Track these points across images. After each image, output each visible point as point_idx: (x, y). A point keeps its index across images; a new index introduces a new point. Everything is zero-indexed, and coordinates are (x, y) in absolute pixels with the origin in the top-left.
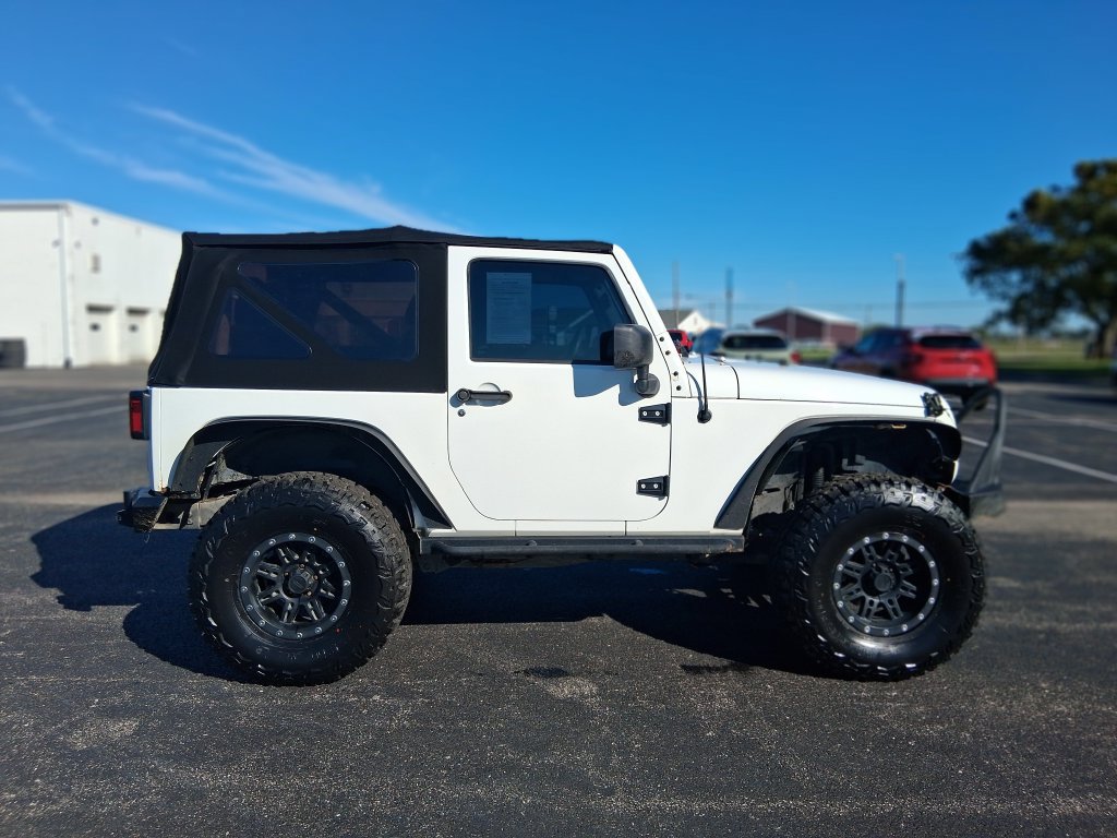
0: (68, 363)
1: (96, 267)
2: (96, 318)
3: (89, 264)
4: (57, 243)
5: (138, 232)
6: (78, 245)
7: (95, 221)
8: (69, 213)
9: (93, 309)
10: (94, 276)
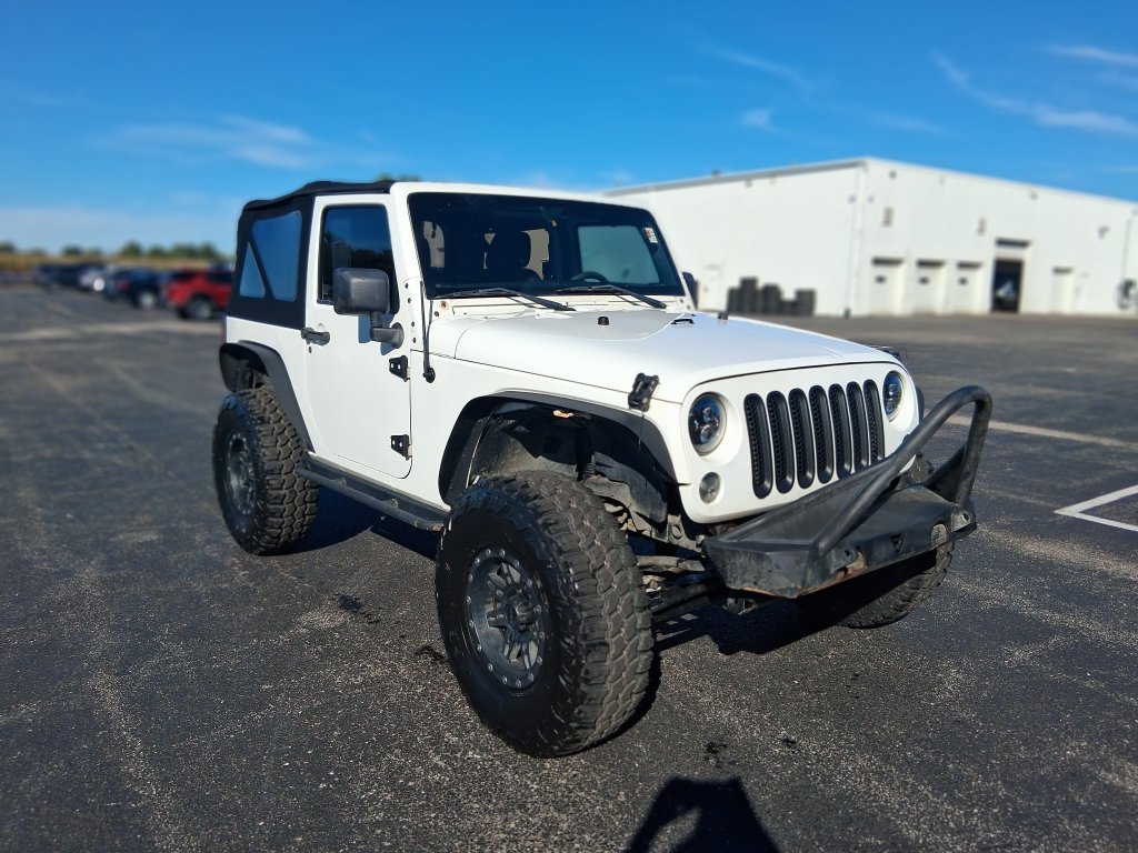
0: (847, 313)
1: (888, 221)
2: (882, 271)
3: (880, 217)
4: (852, 199)
5: (942, 182)
6: (871, 199)
7: (893, 175)
8: (866, 170)
9: (878, 262)
10: (886, 229)
